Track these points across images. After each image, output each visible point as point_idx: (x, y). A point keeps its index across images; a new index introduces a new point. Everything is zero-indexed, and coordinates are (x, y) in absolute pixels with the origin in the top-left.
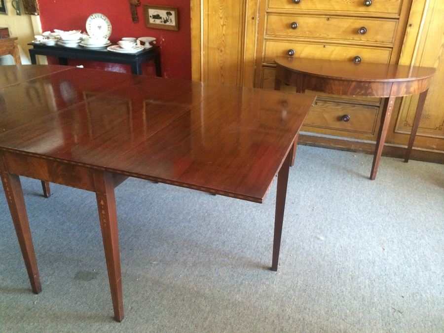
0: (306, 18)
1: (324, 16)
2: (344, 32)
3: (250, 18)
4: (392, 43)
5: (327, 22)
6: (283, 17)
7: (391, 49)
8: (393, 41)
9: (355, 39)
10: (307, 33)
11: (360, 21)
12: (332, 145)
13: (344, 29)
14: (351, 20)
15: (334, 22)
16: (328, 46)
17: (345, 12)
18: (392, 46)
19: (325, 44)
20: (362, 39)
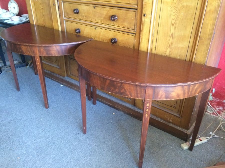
0: (82, 6)
1: (92, 5)
2: (104, 18)
3: (52, 5)
4: (134, 30)
5: (94, 10)
6: (71, 5)
7: (134, 35)
8: (135, 28)
9: (112, 24)
10: (85, 17)
11: (113, 10)
12: (105, 101)
13: (103, 16)
14: (107, 9)
15: (98, 9)
16: (97, 29)
17: (103, 2)
18: (135, 33)
19: (95, 27)
20: (116, 25)
